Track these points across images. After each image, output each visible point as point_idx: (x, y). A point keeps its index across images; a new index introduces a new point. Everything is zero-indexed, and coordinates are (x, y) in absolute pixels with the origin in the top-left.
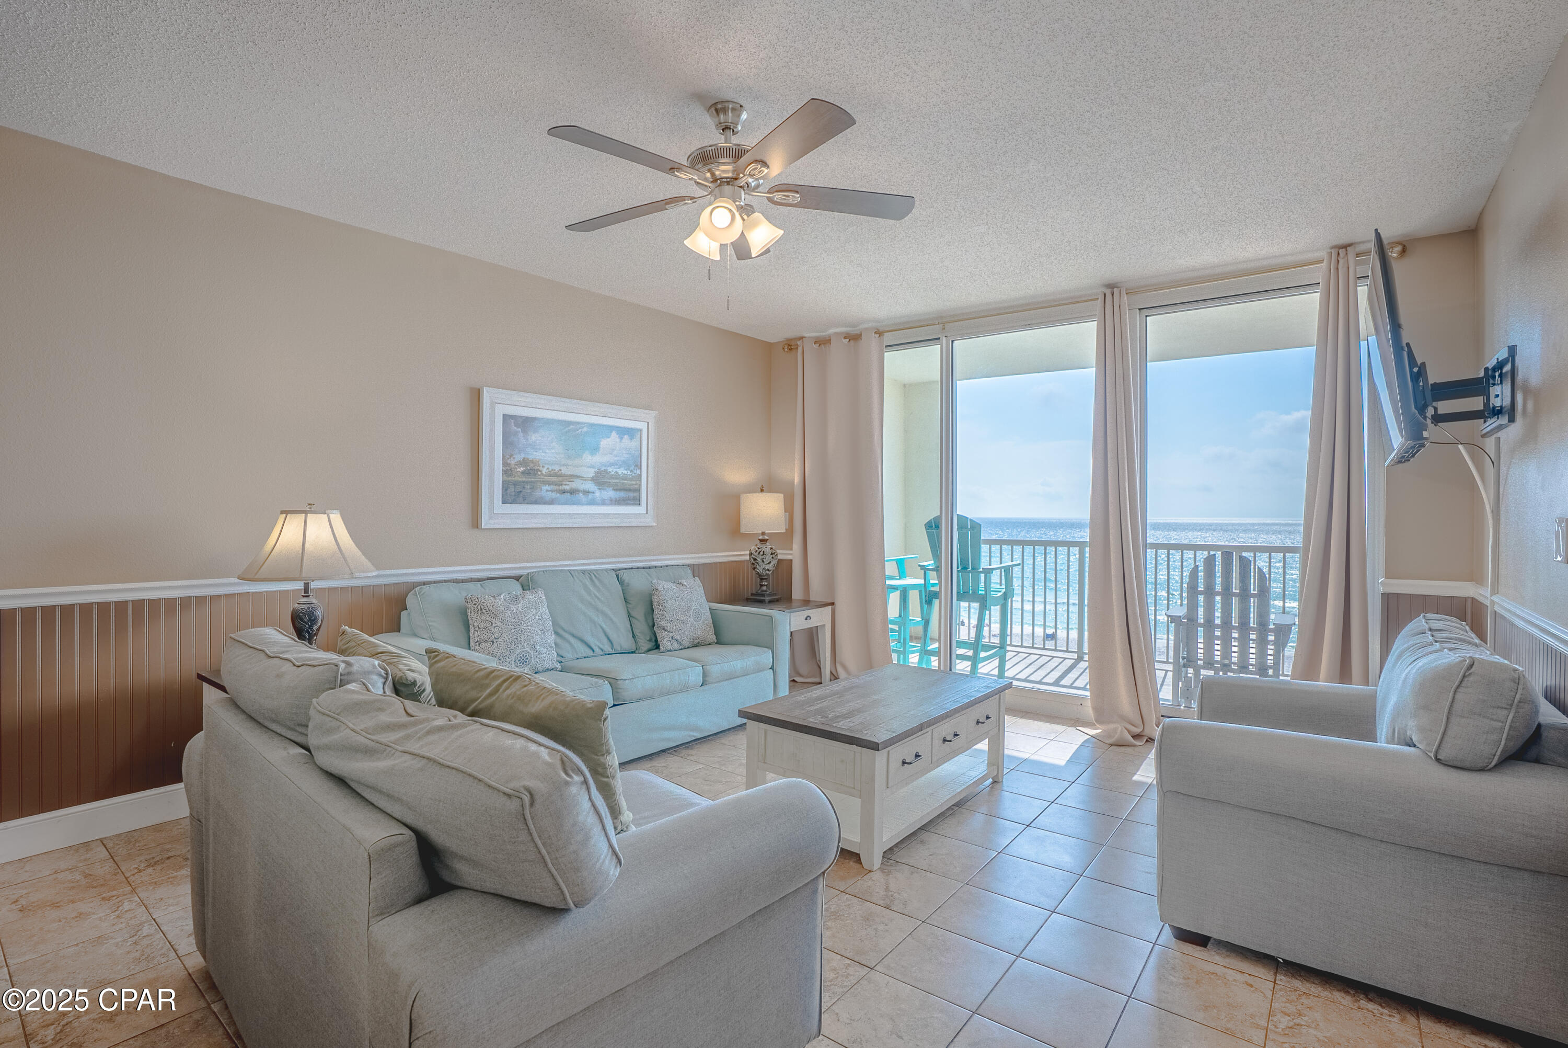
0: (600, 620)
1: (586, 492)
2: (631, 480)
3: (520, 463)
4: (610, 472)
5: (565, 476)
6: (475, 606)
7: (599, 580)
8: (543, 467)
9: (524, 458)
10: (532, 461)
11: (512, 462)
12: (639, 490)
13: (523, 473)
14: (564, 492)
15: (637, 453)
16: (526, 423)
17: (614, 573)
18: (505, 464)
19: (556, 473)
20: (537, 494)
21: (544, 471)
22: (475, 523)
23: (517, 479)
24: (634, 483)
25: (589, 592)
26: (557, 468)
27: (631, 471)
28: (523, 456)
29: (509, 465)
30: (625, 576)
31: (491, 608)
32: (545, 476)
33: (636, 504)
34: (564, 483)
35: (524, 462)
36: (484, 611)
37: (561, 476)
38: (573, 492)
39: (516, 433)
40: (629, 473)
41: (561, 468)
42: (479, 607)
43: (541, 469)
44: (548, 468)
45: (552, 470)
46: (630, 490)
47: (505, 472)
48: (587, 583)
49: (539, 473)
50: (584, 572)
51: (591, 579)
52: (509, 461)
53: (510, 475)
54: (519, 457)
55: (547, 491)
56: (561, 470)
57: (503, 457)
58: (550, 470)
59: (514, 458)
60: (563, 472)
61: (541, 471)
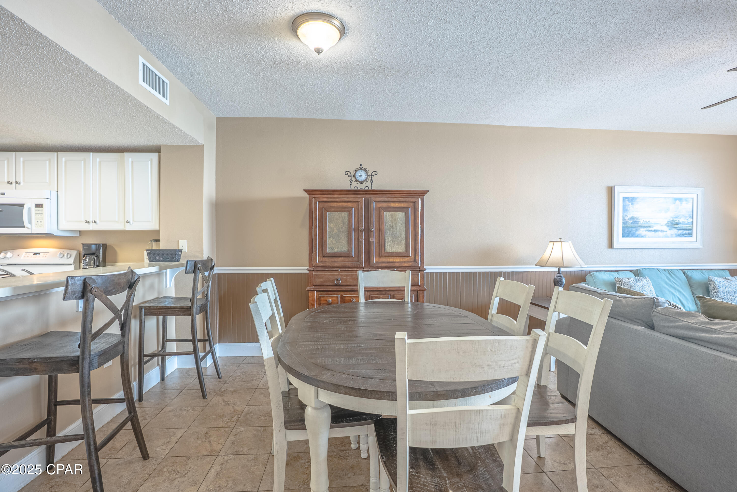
0: (677, 294)
1: (663, 231)
2: (687, 224)
4: (675, 221)
6: (620, 282)
7: (674, 274)
8: (641, 220)
9: (632, 216)
10: (636, 218)
11: (627, 218)
12: (692, 230)
13: (632, 223)
14: (651, 231)
15: (691, 210)
16: (632, 200)
17: (681, 271)
18: (624, 219)
19: (647, 223)
20: (638, 232)
21: (642, 222)
22: (611, 245)
23: (629, 226)
24: (689, 225)
25: (670, 280)
27: (687, 220)
29: (625, 220)
30: (689, 273)
31: (628, 283)
32: (642, 224)
33: (690, 237)
34: (652, 227)
35: (632, 218)
36: (625, 285)
38: (656, 231)
39: (628, 205)
40: (686, 221)
42: (622, 283)
43: (640, 221)
45: (646, 221)
46: (686, 230)
47: (624, 223)
48: (668, 275)
49: (639, 223)
50: (665, 270)
51: (669, 274)
52: (625, 218)
53: (626, 224)
54: (630, 216)
55: (643, 231)
56: (649, 221)
57: (623, 216)
58: (644, 221)
59: (628, 217)
60: (651, 222)
61: (640, 222)
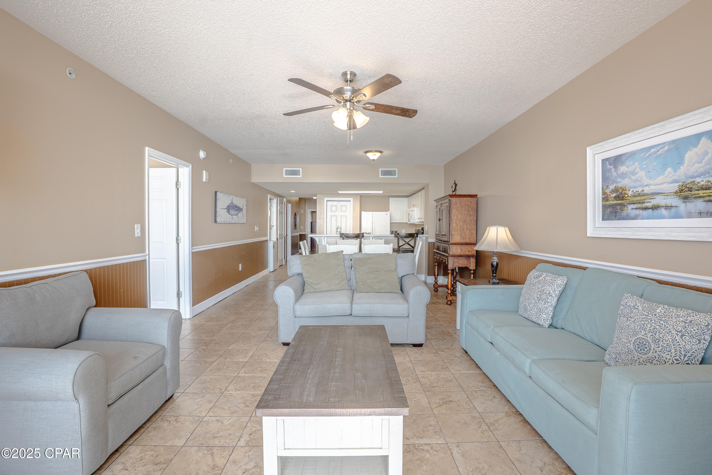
1: (667, 207)
3: (613, 191)
4: (699, 183)
5: (647, 194)
8: (629, 190)
9: (616, 187)
10: (621, 188)
11: (608, 191)
13: (615, 198)
14: (646, 208)
18: (604, 193)
19: (639, 194)
21: (630, 193)
23: (612, 202)
26: (640, 189)
28: (615, 185)
29: (606, 193)
32: (631, 197)
34: (647, 201)
35: (616, 190)
37: (644, 195)
38: (655, 208)
41: (644, 189)
43: (627, 192)
44: (633, 191)
45: (636, 191)
47: (603, 199)
49: (626, 196)
52: (606, 191)
53: (607, 200)
54: (612, 187)
56: (643, 191)
57: (603, 188)
58: (635, 192)
59: (609, 188)
60: (645, 192)
61: (627, 194)
